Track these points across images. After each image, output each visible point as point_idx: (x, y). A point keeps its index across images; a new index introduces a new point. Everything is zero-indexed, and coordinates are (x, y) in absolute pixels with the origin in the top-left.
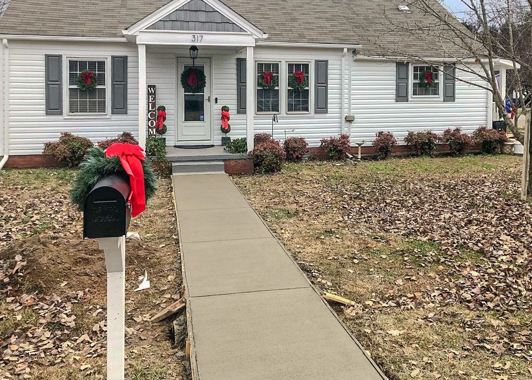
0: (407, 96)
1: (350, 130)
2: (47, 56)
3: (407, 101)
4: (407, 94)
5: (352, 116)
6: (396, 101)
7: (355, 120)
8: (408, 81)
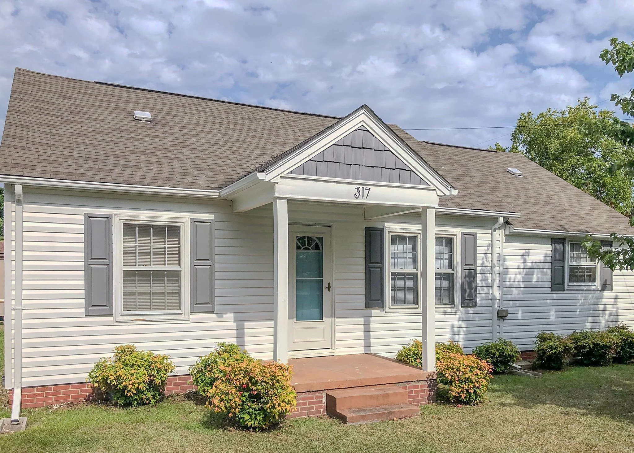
0: (563, 284)
1: (502, 328)
2: (88, 217)
3: (564, 290)
4: (563, 282)
5: (504, 311)
6: (551, 291)
7: (509, 315)
8: (564, 264)
